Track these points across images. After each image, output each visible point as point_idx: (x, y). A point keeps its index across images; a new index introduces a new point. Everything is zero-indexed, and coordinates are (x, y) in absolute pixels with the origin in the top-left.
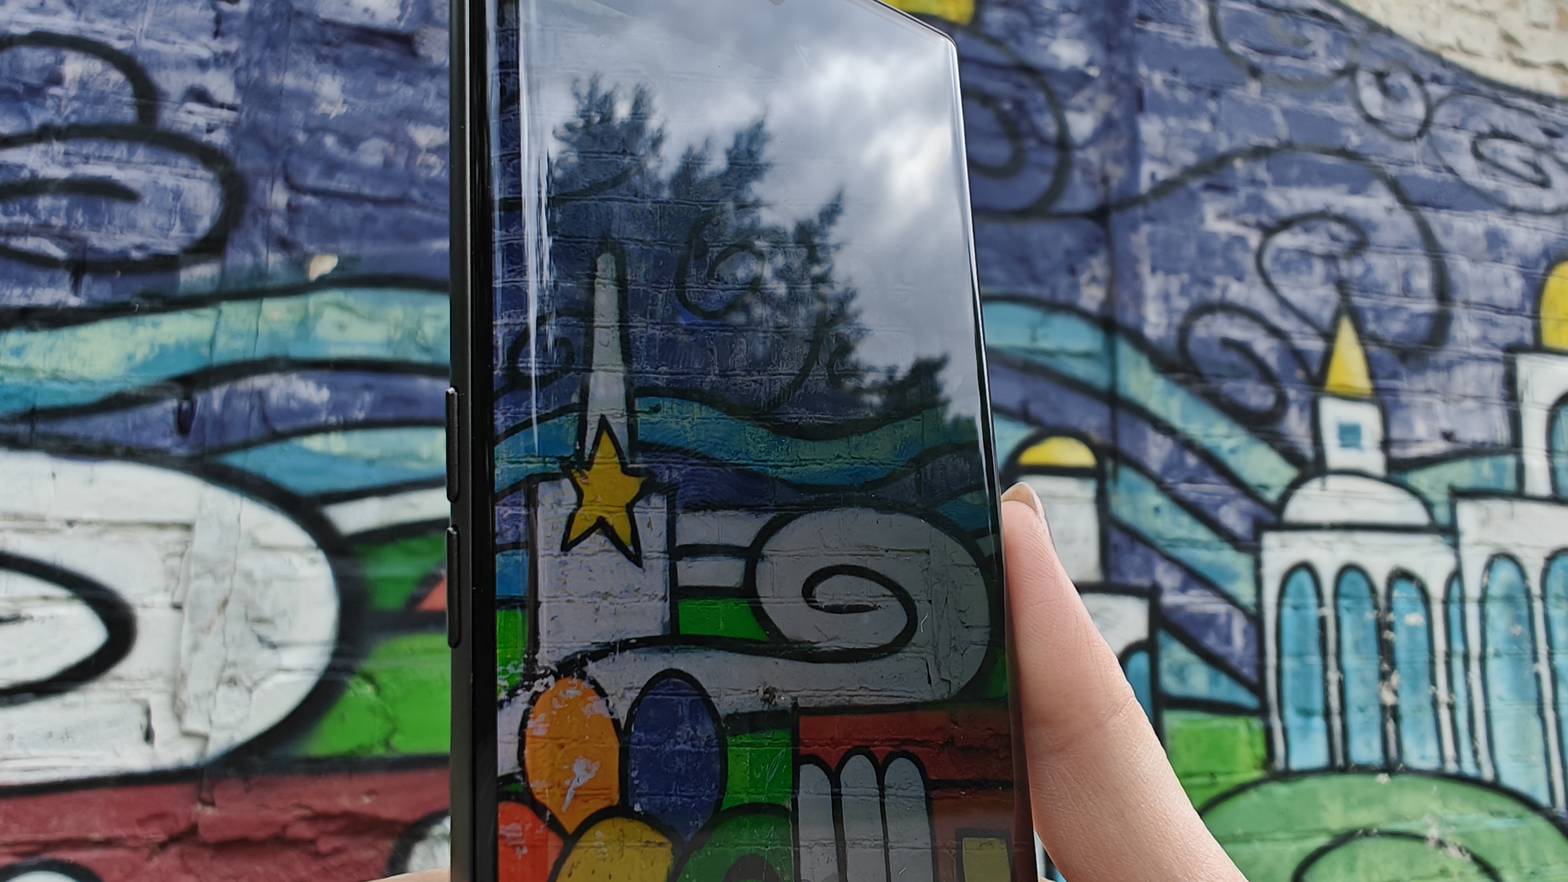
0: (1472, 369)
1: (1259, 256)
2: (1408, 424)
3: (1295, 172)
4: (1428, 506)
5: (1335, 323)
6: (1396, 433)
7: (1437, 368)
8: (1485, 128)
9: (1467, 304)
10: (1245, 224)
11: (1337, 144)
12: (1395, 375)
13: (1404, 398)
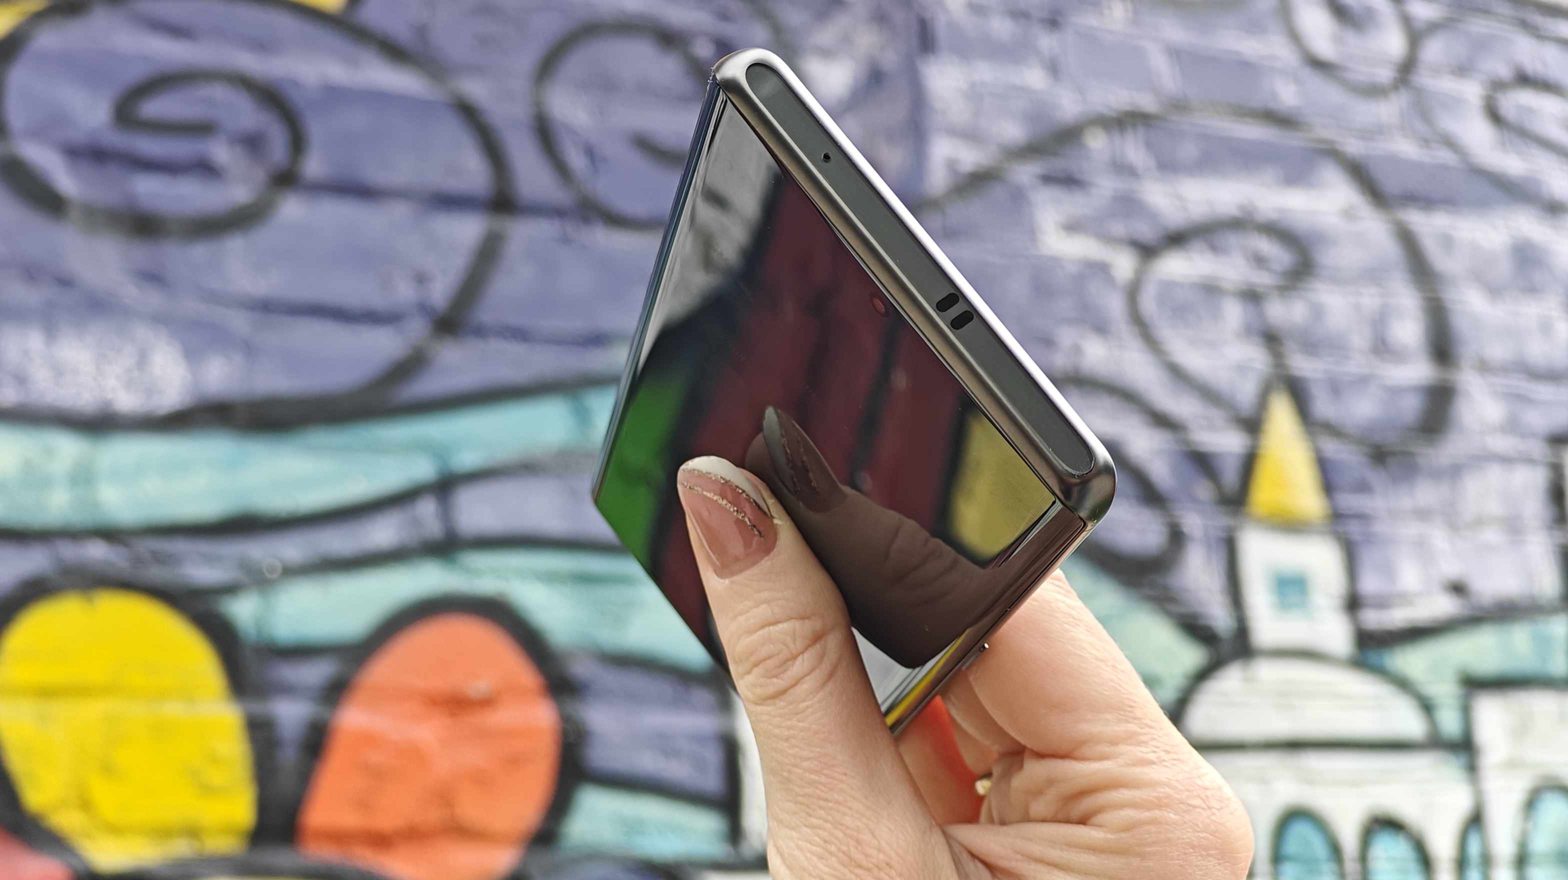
0: (1494, 476)
1: (1133, 292)
2: (1388, 571)
3: (1189, 150)
4: (1427, 707)
5: (1263, 403)
6: (1369, 584)
7: (1436, 474)
8: (1504, 71)
9: (1484, 367)
10: (1110, 240)
11: (1257, 102)
12: (1363, 488)
13: (1381, 528)
